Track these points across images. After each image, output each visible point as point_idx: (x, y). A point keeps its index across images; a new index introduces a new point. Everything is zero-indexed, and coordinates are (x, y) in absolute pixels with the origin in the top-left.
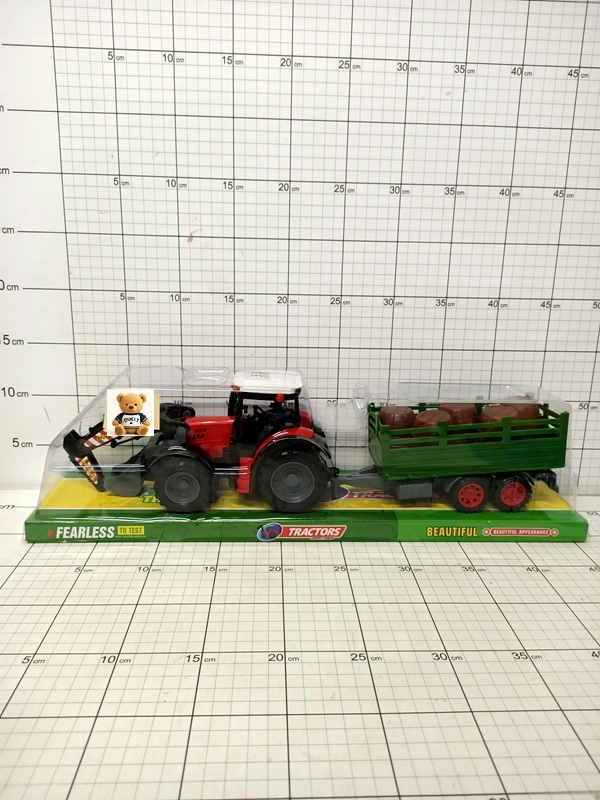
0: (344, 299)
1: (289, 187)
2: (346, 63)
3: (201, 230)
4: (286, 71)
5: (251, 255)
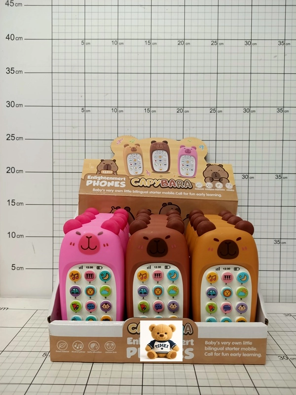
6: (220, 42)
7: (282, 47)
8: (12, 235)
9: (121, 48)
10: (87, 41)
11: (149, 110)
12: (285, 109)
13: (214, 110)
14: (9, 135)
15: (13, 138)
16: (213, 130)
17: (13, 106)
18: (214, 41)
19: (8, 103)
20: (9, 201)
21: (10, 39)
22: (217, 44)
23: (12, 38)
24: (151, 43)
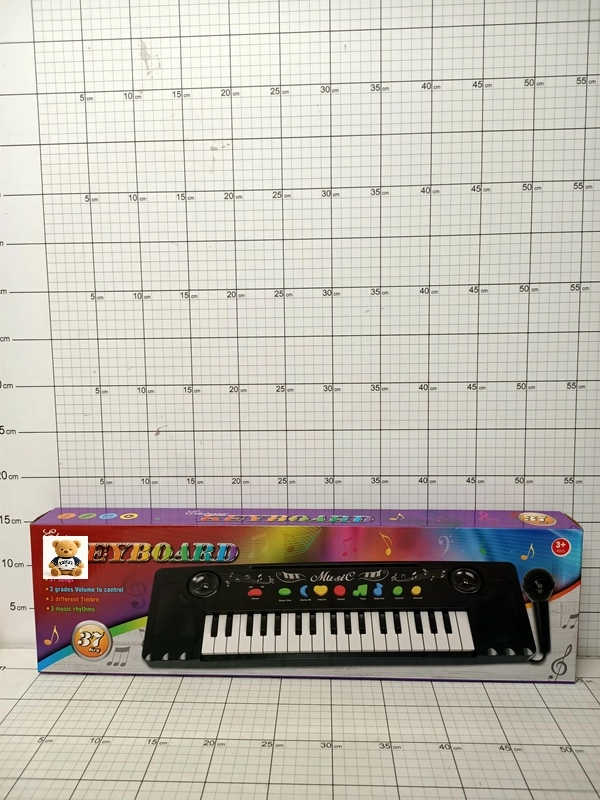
0: (290, 479)
1: (238, 389)
2: (280, 293)
3: (166, 426)
4: (232, 301)
5: (208, 445)
6: (287, 292)
7: (376, 298)
8: (9, 563)
9: (147, 303)
10: (98, 294)
11: (190, 388)
12: (383, 386)
13: (282, 388)
16: (282, 417)
18: (279, 290)
22: (283, 295)
24: (189, 296)
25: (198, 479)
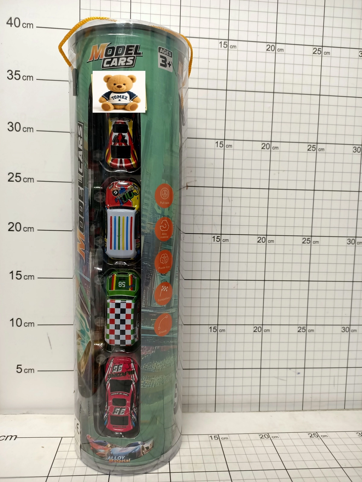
0: (314, 239)
1: (270, 146)
2: (319, 50)
3: (195, 181)
4: (271, 56)
5: (236, 202)
6: (325, 50)
8: (17, 322)
11: (222, 143)
13: (313, 147)
14: (11, 175)
15: (18, 179)
16: (311, 176)
17: (18, 129)
18: (317, 48)
19: (11, 124)
20: (12, 272)
21: (13, 25)
22: (321, 52)
23: (17, 24)
24: (227, 46)
25: (223, 237)
